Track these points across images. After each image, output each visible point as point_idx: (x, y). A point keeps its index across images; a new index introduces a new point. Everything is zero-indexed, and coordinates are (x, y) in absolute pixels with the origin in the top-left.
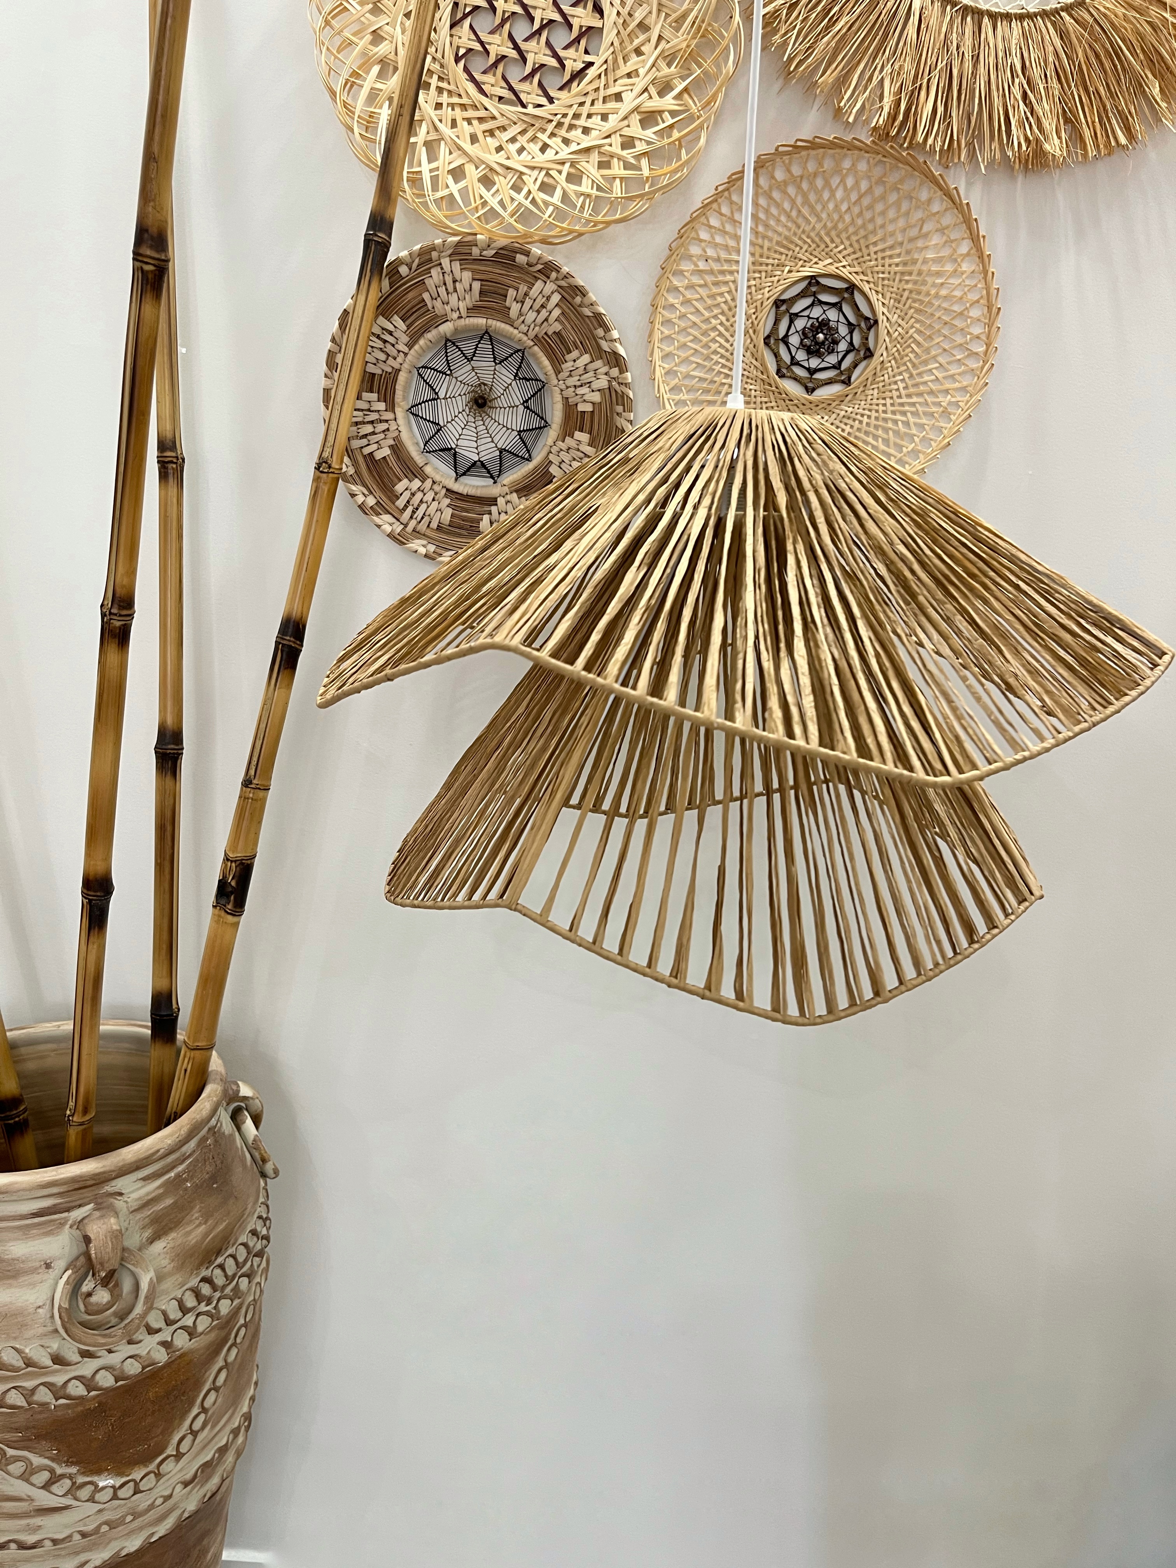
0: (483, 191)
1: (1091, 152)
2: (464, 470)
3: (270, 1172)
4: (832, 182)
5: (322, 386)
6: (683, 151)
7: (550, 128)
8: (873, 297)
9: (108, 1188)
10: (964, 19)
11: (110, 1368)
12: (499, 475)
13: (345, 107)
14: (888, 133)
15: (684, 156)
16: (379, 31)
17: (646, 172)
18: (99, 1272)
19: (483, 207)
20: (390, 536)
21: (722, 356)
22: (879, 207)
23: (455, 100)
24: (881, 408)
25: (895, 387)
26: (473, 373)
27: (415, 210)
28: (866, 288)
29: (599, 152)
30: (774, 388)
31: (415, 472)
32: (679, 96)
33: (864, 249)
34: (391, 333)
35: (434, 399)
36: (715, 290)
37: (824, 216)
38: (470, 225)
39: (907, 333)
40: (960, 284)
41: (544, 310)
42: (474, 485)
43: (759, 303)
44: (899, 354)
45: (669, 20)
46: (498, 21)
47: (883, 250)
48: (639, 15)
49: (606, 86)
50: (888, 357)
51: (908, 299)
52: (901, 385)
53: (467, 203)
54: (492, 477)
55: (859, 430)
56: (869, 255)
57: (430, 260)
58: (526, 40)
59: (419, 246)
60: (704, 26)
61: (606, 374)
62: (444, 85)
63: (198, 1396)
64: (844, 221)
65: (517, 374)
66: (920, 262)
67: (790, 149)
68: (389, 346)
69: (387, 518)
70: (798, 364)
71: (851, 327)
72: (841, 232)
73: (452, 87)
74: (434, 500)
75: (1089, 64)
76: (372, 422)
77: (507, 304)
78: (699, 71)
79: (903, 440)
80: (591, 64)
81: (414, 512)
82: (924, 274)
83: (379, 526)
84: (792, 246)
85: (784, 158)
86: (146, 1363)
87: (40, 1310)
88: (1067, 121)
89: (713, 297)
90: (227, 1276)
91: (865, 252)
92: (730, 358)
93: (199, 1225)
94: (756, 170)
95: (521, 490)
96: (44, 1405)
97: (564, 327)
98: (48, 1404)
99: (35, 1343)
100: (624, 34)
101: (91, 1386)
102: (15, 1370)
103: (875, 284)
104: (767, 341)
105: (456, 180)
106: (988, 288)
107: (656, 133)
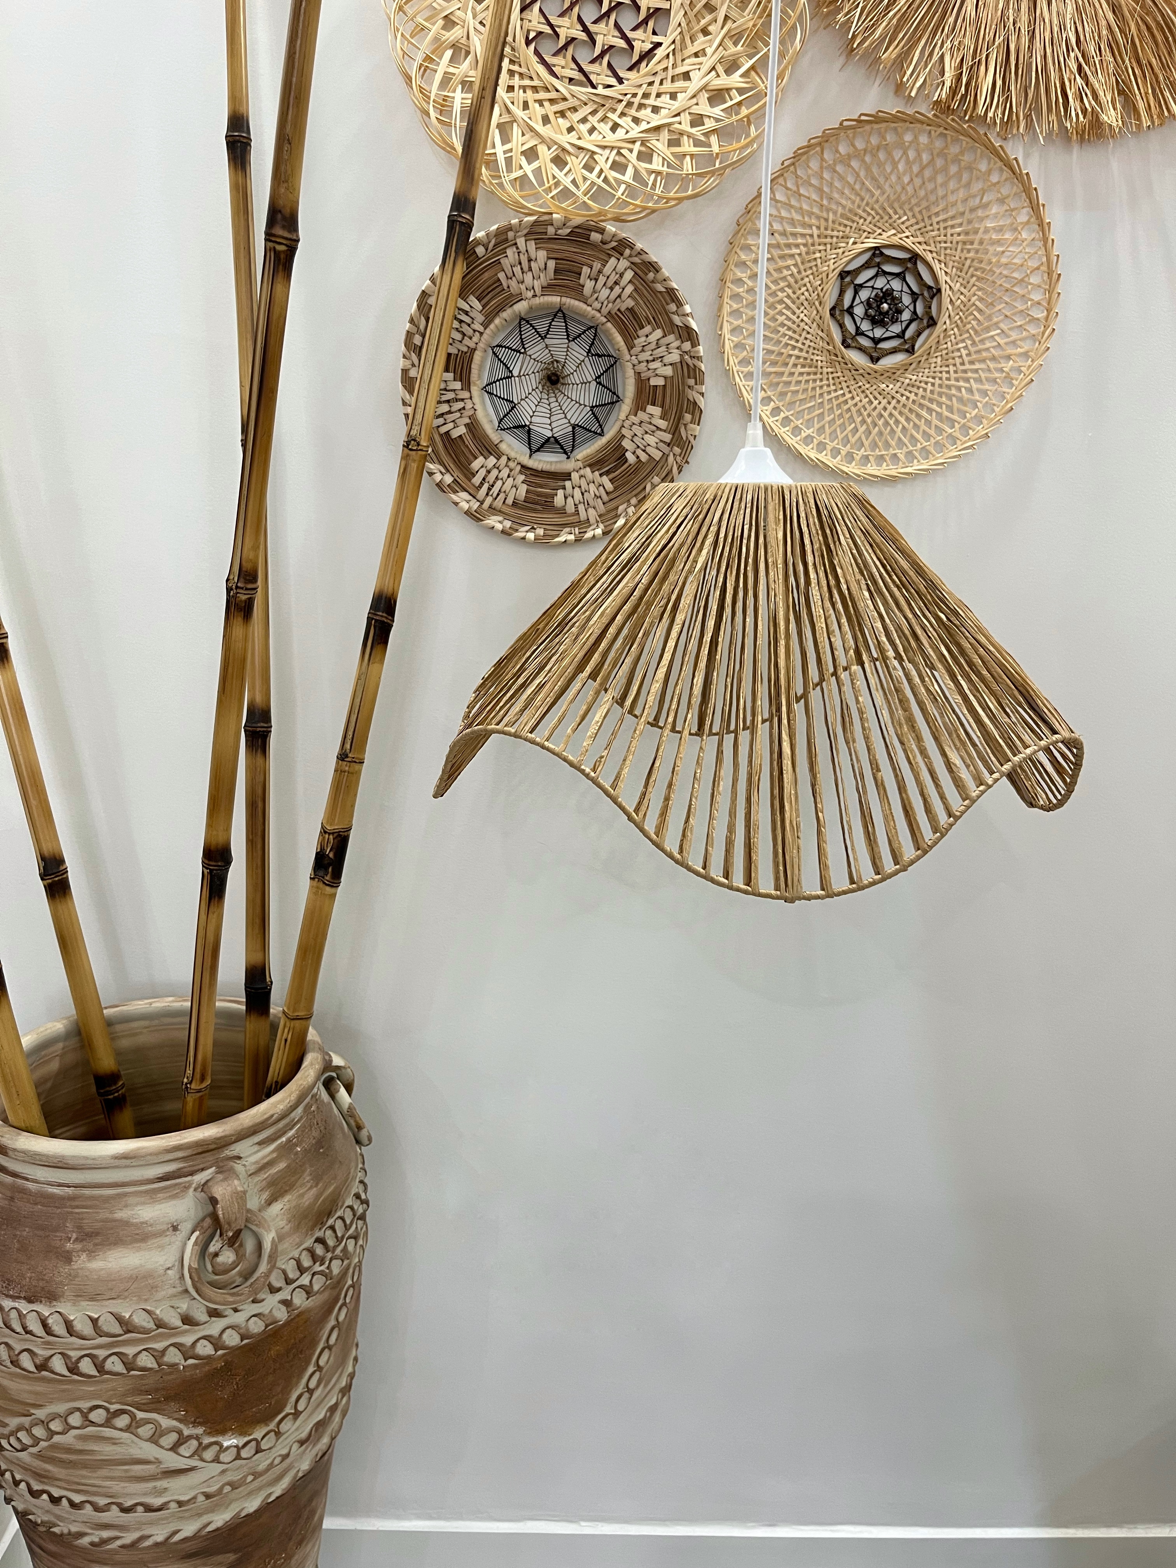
0: (556, 171)
1: (1146, 122)
2: (538, 446)
3: (365, 1140)
4: (894, 153)
5: (401, 366)
6: (752, 128)
7: (620, 107)
8: (936, 266)
9: (227, 1152)
11: (237, 1326)
12: (572, 450)
13: (421, 92)
14: (949, 107)
15: (752, 133)
16: (451, 17)
17: (716, 149)
18: (227, 1231)
19: (555, 188)
20: (468, 513)
21: (789, 329)
22: (940, 179)
23: (527, 82)
24: (945, 375)
25: (959, 354)
26: (547, 351)
27: (492, 193)
28: (929, 257)
29: (669, 130)
30: (840, 359)
32: (745, 75)
33: (926, 219)
34: (467, 313)
35: (508, 377)
36: (781, 263)
37: (887, 187)
38: (544, 205)
39: (969, 300)
40: (1021, 252)
41: (617, 287)
42: (547, 461)
43: (824, 275)
44: (962, 322)
45: (735, 1)
46: (567, 4)
47: (945, 220)
49: (674, 66)
50: (951, 324)
51: (970, 267)
52: (964, 352)
53: (541, 183)
54: (565, 453)
55: (923, 397)
56: (931, 225)
57: (506, 240)
58: (595, 22)
59: (495, 227)
60: (770, 6)
61: (678, 348)
62: (515, 68)
63: (313, 1354)
64: (907, 192)
65: (589, 351)
66: (981, 231)
67: (854, 123)
68: (465, 326)
69: (464, 495)
70: (862, 334)
71: (914, 296)
72: (904, 203)
73: (523, 70)
74: (509, 476)
75: (1142, 39)
76: (448, 401)
77: (581, 281)
78: (765, 49)
79: (965, 405)
80: (659, 44)
81: (489, 489)
82: (985, 243)
83: (456, 504)
84: (857, 219)
85: (849, 132)
86: (268, 1322)
87: (169, 1272)
88: (1121, 92)
89: (780, 270)
90: (337, 1237)
91: (928, 222)
92: (797, 330)
93: (311, 1188)
94: (820, 144)
95: (595, 464)
96: (174, 1366)
97: (637, 303)
98: (177, 1364)
99: (166, 1305)
100: (691, 14)
101: (218, 1346)
102: (145, 1331)
103: (937, 253)
104: (833, 312)
105: (529, 161)
106: (1048, 254)
107: (724, 110)
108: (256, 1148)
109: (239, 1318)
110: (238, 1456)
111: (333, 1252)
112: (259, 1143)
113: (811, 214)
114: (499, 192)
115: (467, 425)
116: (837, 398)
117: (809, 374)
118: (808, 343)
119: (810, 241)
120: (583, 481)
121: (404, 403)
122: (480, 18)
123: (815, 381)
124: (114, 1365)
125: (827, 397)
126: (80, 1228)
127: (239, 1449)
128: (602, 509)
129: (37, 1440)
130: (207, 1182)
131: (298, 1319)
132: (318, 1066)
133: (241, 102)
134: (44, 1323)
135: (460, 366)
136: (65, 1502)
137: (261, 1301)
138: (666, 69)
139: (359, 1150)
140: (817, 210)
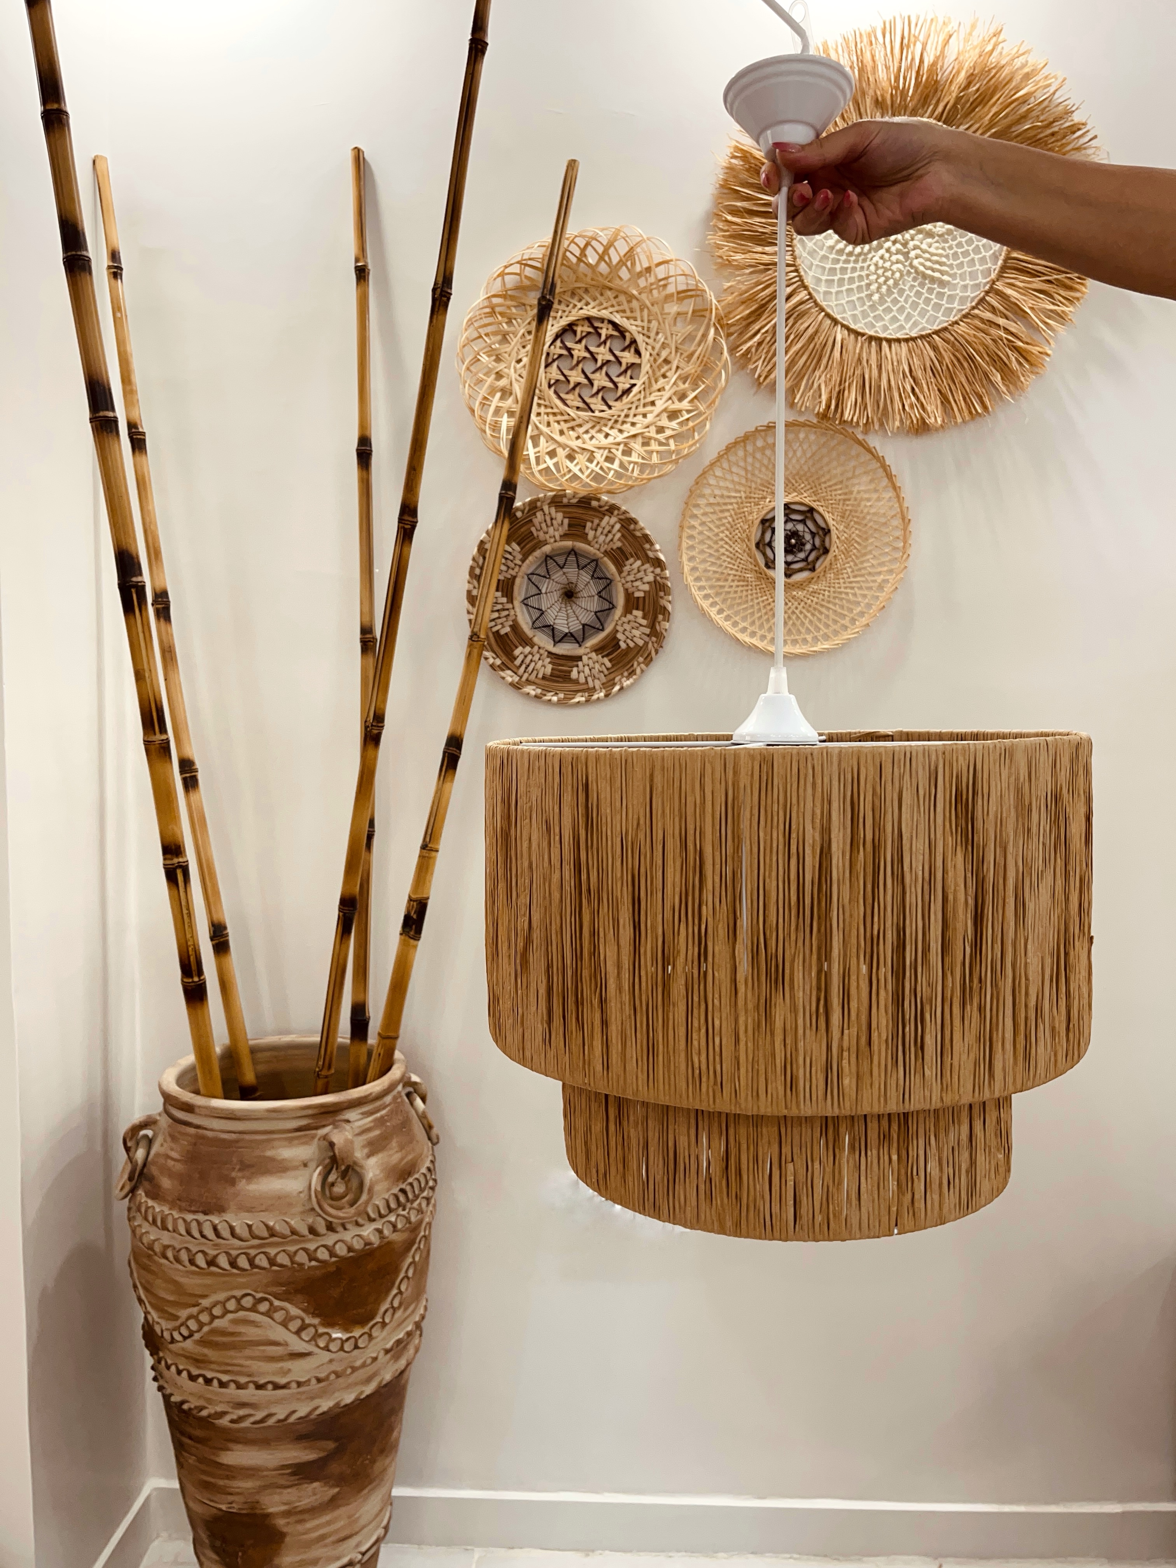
0: (568, 463)
1: (959, 420)
2: (559, 638)
3: (435, 1140)
5: (467, 589)
6: (696, 434)
7: (610, 424)
8: (826, 515)
9: (342, 1117)
10: (870, 343)
11: (345, 1242)
12: (583, 641)
13: (481, 419)
14: (826, 416)
15: (697, 437)
16: (500, 372)
17: (673, 447)
18: (340, 1167)
19: (568, 474)
20: (511, 684)
21: (728, 557)
22: (826, 460)
23: (549, 410)
24: (837, 585)
25: (846, 571)
26: (564, 576)
27: (527, 478)
28: (821, 510)
29: (643, 437)
30: (764, 576)
31: (527, 641)
32: (691, 401)
33: (817, 486)
34: (510, 553)
35: (538, 594)
36: (721, 515)
37: (790, 466)
38: (560, 485)
39: (850, 537)
40: (882, 505)
41: (610, 534)
42: (566, 648)
43: (751, 522)
44: (846, 550)
45: (683, 356)
46: (575, 362)
47: (830, 486)
48: (664, 354)
49: (645, 397)
50: (839, 552)
51: (849, 515)
52: (849, 570)
53: (559, 471)
54: (578, 642)
55: (823, 600)
56: (821, 490)
57: (536, 507)
58: (593, 373)
59: (529, 499)
60: (705, 359)
61: (652, 572)
62: (542, 402)
63: (397, 1279)
64: (803, 469)
65: (593, 576)
66: (855, 493)
67: (764, 428)
68: (509, 563)
69: (509, 672)
71: (813, 535)
72: (801, 476)
73: (547, 403)
74: (539, 659)
75: (954, 365)
76: (498, 611)
77: (586, 531)
78: (703, 386)
79: (852, 605)
81: (526, 668)
82: (859, 500)
83: (503, 678)
86: (366, 1243)
87: (301, 1195)
89: (720, 519)
90: (414, 1192)
91: (819, 487)
92: (734, 557)
93: (396, 1153)
94: (743, 441)
95: (599, 649)
96: (301, 1265)
97: (624, 544)
98: (303, 1264)
99: (298, 1219)
100: (655, 366)
101: (332, 1254)
102: (284, 1237)
103: (827, 507)
104: (757, 545)
105: (551, 458)
106: (901, 507)
107: (678, 424)
108: (360, 1116)
109: (347, 1236)
110: (342, 1349)
111: (412, 1204)
112: (362, 1114)
113: (740, 484)
114: (530, 478)
115: (510, 626)
116: (763, 601)
117: (743, 586)
118: (741, 566)
119: (740, 500)
120: (591, 663)
121: (469, 612)
122: (519, 372)
123: (747, 591)
124: (262, 1261)
125: (756, 601)
126: (241, 1162)
127: (343, 1342)
128: (604, 680)
129: (201, 1325)
130: (327, 1134)
131: (386, 1246)
132: (403, 1069)
133: (366, 429)
134: (215, 1229)
135: (506, 587)
136: (215, 1382)
137: (361, 1226)
138: (639, 400)
139: (430, 1144)
140: (743, 481)
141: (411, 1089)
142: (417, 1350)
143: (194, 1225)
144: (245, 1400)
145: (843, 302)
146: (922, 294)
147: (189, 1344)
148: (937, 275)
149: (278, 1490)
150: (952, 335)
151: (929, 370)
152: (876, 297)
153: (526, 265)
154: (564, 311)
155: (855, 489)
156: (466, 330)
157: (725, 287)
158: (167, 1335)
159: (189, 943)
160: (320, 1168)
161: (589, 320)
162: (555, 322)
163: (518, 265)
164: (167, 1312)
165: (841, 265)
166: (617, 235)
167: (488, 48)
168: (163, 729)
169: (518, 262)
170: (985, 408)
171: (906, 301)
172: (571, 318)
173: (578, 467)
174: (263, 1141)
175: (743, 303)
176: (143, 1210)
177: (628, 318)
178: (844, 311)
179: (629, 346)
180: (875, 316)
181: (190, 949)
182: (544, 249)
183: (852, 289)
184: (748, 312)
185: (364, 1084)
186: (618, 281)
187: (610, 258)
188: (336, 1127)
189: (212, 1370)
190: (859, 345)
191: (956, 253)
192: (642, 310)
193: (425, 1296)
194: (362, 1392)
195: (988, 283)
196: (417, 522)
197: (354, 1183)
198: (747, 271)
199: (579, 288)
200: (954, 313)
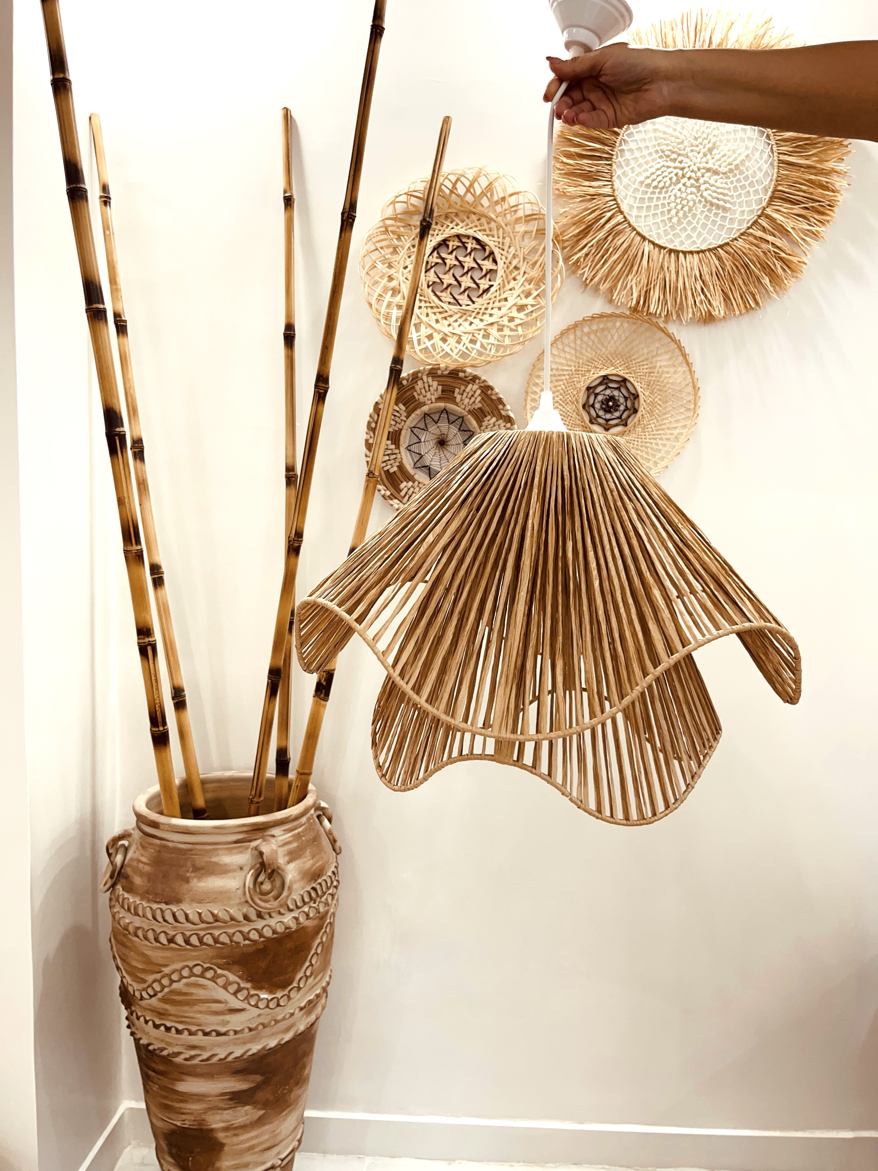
0: (442, 344)
1: (737, 313)
3: (338, 851)
4: (612, 332)
5: (365, 438)
6: (538, 323)
7: (474, 315)
8: (636, 384)
9: (269, 833)
10: (670, 254)
11: (271, 926)
13: (377, 311)
14: (636, 309)
15: (539, 325)
17: (520, 333)
18: (267, 870)
19: (442, 352)
22: (636, 343)
23: (428, 304)
24: (643, 437)
25: (650, 426)
26: (439, 429)
27: (411, 355)
28: (632, 380)
29: (498, 325)
30: (589, 429)
31: (410, 478)
32: (535, 298)
34: (398, 412)
35: (419, 442)
36: (557, 384)
37: (609, 347)
38: (436, 361)
39: (654, 400)
40: (678, 377)
41: (473, 398)
43: (579, 389)
44: (651, 410)
45: (529, 264)
46: (447, 268)
47: (639, 362)
48: (514, 263)
49: (500, 295)
50: (645, 412)
51: (653, 384)
52: (653, 426)
53: (435, 350)
55: (633, 448)
56: (632, 365)
57: (418, 377)
58: (461, 276)
59: (411, 372)
61: (504, 426)
62: (422, 298)
63: (309, 955)
64: (619, 350)
65: (460, 429)
66: (658, 367)
67: (590, 318)
68: (397, 419)
69: (396, 501)
70: (600, 417)
71: (626, 399)
72: (618, 355)
73: (426, 299)
74: (419, 491)
75: (734, 272)
76: (388, 455)
77: (455, 396)
78: (544, 287)
79: (655, 452)
80: (492, 286)
81: (409, 498)
82: (660, 373)
83: (392, 505)
84: (594, 362)
85: (588, 322)
86: (286, 928)
87: (238, 891)
89: (555, 387)
90: (322, 890)
91: (630, 363)
92: (566, 415)
93: (309, 860)
94: (573, 328)
97: (483, 405)
98: (239, 943)
99: (236, 908)
100: (508, 272)
101: (261, 935)
102: (225, 922)
103: (636, 378)
104: (584, 406)
105: (429, 341)
106: (692, 378)
107: (525, 315)
108: (282, 833)
109: (272, 922)
110: (268, 1006)
111: (321, 898)
112: (284, 830)
113: (571, 360)
114: (413, 355)
115: (398, 466)
118: (571, 422)
119: (571, 373)
121: (366, 456)
122: (405, 276)
124: (208, 940)
126: (194, 866)
127: (269, 1001)
129: (163, 987)
130: (258, 846)
131: (301, 930)
132: (314, 798)
133: (291, 319)
134: (174, 915)
135: (395, 437)
136: (173, 1030)
137: (283, 914)
138: (496, 297)
139: (335, 854)
140: (574, 358)
141: (321, 813)
142: (324, 1008)
143: (158, 912)
144: (195, 1043)
145: (651, 223)
146: (710, 217)
147: (154, 1001)
148: (721, 203)
149: (220, 1112)
150: (733, 249)
151: (714, 274)
152: (675, 220)
153: (411, 195)
154: (440, 230)
155: (658, 365)
156: (366, 244)
157: (561, 212)
158: (137, 994)
159: (156, 702)
160: (252, 871)
161: (458, 236)
162: (432, 238)
163: (406, 196)
164: (138, 977)
165: (648, 195)
166: (480, 173)
167: (385, 32)
168: (138, 542)
169: (405, 194)
170: (757, 303)
171: (698, 223)
172: (445, 236)
173: (450, 347)
174: (211, 850)
175: (574, 224)
176: (121, 901)
177: (488, 236)
178: (651, 230)
179: (488, 256)
180: (674, 235)
181: (157, 706)
182: (425, 183)
183: (657, 214)
184: (578, 231)
185: (285, 808)
186: (480, 208)
187: (474, 190)
188: (264, 840)
189: (171, 1021)
190: (662, 256)
191: (736, 187)
192: (498, 229)
193: (330, 968)
194: (282, 1039)
195: (759, 209)
196: (328, 388)
197: (278, 883)
198: (578, 200)
199: (451, 213)
200: (734, 232)
